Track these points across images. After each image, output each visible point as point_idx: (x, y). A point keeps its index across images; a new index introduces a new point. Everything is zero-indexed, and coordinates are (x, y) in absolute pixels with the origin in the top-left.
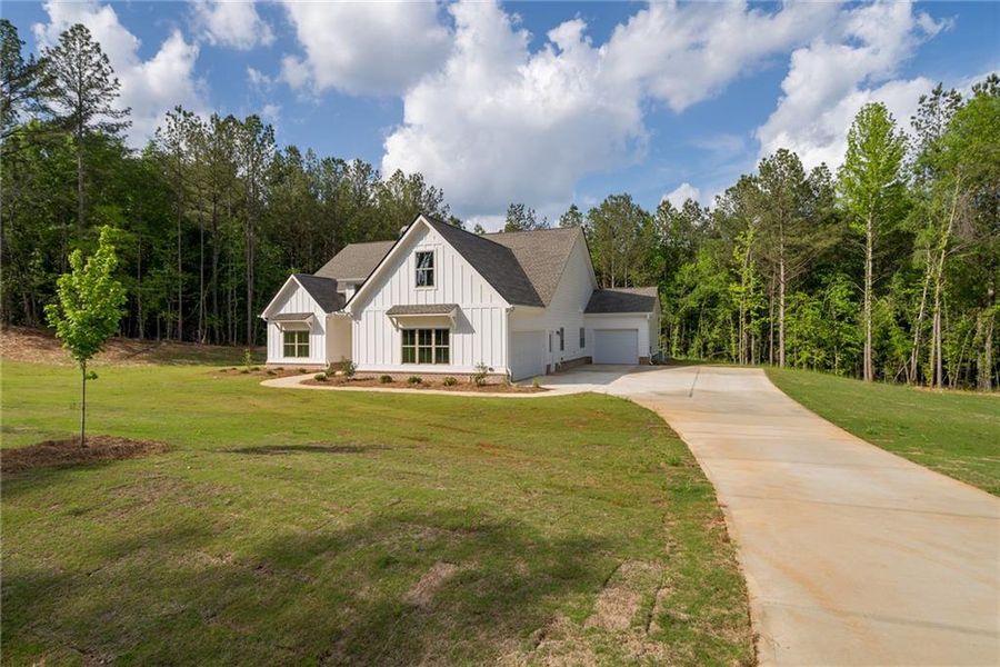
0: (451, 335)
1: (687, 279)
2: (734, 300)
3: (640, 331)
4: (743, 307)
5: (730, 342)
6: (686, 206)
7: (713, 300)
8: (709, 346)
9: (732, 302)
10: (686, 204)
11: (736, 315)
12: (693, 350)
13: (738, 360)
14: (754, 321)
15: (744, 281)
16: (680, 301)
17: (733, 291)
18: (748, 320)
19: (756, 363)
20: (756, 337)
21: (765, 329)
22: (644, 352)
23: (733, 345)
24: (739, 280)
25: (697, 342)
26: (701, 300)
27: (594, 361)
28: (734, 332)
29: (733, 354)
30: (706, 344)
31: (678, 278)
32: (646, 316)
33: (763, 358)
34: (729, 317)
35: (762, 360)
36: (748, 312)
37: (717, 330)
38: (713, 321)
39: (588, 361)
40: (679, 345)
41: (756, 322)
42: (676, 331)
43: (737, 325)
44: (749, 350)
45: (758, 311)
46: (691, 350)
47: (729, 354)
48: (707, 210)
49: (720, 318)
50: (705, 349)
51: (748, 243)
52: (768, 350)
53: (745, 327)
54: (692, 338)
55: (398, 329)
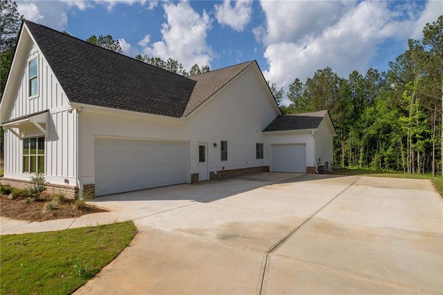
0: (45, 142)
1: (368, 117)
2: (403, 128)
3: (307, 145)
4: (410, 133)
5: (400, 157)
6: (369, 72)
7: (388, 130)
8: (385, 159)
9: (402, 130)
10: (369, 71)
11: (405, 139)
12: (374, 162)
13: (406, 170)
14: (419, 142)
15: (411, 113)
16: (365, 131)
17: (402, 122)
18: (415, 140)
19: (421, 172)
20: (421, 153)
21: (428, 148)
22: (311, 162)
23: (403, 159)
24: (406, 114)
25: (376, 158)
26: (379, 130)
27: (271, 170)
28: (403, 150)
29: (403, 165)
30: (383, 158)
31: (362, 116)
32: (311, 132)
33: (427, 169)
34: (400, 140)
35: (426, 170)
36: (415, 135)
37: (390, 149)
38: (388, 144)
39: (266, 169)
40: (364, 159)
41: (420, 142)
42: (362, 150)
43: (406, 146)
44: (416, 162)
45: (423, 134)
46: (372, 162)
47: (400, 165)
48: (383, 73)
49: (392, 140)
50: (383, 161)
51: (414, 88)
52: (430, 162)
53: (412, 146)
54: (373, 154)
55: (20, 138)
